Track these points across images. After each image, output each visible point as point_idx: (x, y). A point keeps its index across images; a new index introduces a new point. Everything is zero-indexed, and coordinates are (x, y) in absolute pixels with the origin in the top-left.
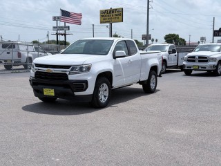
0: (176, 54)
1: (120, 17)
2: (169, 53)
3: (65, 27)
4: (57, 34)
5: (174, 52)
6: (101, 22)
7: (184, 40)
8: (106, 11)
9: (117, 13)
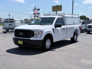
0: (85, 24)
1: (61, 9)
2: (82, 24)
3: (38, 13)
4: (35, 16)
5: (84, 23)
6: (53, 11)
7: (88, 18)
8: (55, 6)
9: (59, 7)
